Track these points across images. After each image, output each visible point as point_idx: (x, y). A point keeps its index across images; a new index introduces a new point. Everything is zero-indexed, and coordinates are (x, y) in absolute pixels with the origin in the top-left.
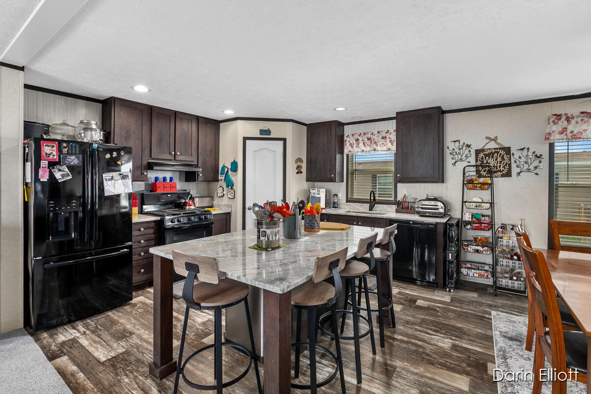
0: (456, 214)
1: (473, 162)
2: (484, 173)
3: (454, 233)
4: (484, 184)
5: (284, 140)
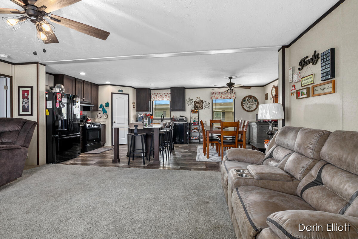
0: (189, 121)
1: (193, 105)
2: (196, 108)
3: (188, 126)
4: (196, 111)
5: (128, 94)
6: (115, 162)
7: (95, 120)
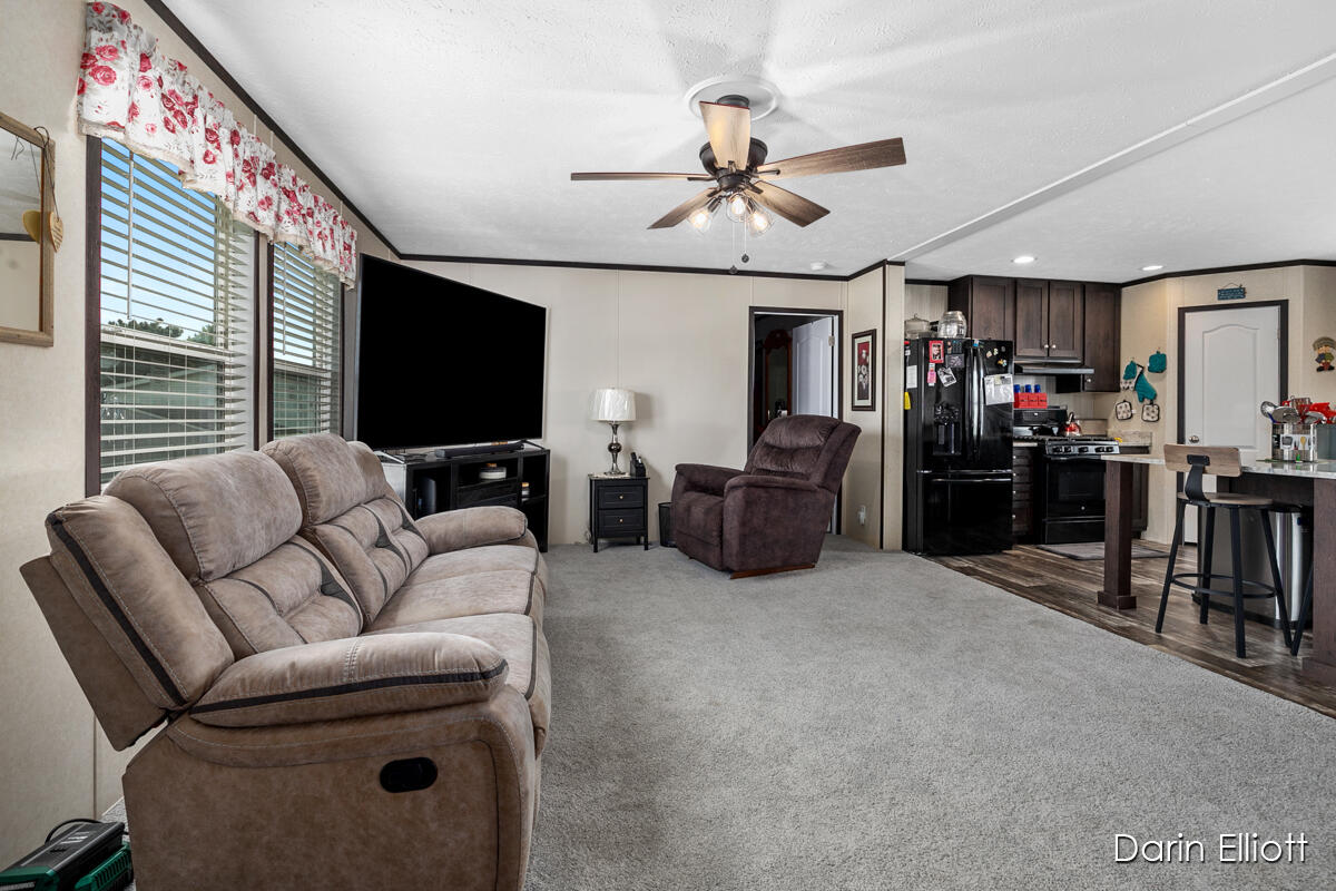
5: (1283, 304)
6: (1109, 605)
7: (1107, 426)
